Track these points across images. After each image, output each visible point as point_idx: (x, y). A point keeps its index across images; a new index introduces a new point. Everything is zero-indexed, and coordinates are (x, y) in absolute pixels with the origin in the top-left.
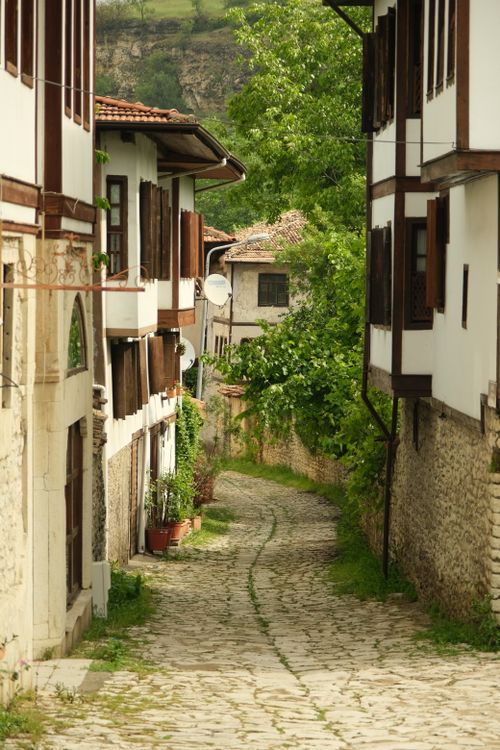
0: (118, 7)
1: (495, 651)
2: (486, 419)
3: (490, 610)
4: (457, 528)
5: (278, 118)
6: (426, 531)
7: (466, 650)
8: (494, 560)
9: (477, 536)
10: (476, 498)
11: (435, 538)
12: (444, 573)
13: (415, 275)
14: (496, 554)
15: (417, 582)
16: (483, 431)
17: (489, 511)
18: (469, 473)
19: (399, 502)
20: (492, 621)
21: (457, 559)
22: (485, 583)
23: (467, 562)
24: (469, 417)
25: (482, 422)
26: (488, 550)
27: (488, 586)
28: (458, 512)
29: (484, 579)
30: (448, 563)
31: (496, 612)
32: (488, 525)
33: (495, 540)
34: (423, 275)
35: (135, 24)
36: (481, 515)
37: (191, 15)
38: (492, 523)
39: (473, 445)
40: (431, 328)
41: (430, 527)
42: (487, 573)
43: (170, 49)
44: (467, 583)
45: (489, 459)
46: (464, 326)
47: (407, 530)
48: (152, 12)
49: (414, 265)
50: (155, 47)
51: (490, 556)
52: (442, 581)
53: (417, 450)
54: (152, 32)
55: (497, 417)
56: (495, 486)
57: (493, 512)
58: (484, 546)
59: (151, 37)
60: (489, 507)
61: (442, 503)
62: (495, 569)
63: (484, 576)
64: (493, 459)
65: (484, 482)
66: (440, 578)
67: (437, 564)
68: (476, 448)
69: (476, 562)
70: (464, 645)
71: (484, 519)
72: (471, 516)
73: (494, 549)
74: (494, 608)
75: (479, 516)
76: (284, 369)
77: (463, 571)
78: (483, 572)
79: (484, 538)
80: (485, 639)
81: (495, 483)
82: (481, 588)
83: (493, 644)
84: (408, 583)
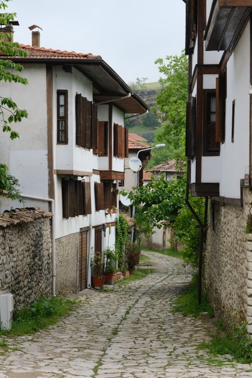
0: (133, 86)
1: (249, 363)
2: (244, 197)
3: (246, 332)
4: (230, 274)
5: (176, 102)
6: (217, 277)
7: (229, 361)
8: (249, 296)
9: (240, 279)
10: (239, 252)
11: (221, 280)
12: (225, 302)
13: (209, 124)
14: (250, 291)
15: (214, 306)
16: (242, 206)
17: (246, 261)
18: (235, 237)
19: (208, 261)
20: (248, 340)
21: (230, 294)
22: (244, 312)
23: (235, 297)
24: (234, 199)
25: (242, 199)
26: (245, 288)
27: (245, 314)
28: (231, 264)
29: (243, 309)
30: (226, 296)
31: (250, 334)
32: (245, 271)
33: (250, 282)
34: (214, 123)
35: (139, 92)
36: (242, 264)
37: (160, 88)
38: (248, 269)
39: (237, 217)
40: (219, 155)
41: (219, 275)
42: (245, 305)
43: (152, 101)
44: (235, 310)
45: (245, 224)
46: (233, 141)
47: (211, 276)
48: (146, 87)
49: (209, 118)
50: (147, 100)
51: (246, 293)
52: (224, 307)
53: (214, 230)
54: (145, 95)
55: (250, 192)
56: (249, 243)
57: (248, 262)
58: (243, 286)
59: (145, 96)
60: (246, 259)
61: (224, 259)
62: (250, 303)
63: (244, 307)
64: (248, 223)
65: (243, 241)
66: (223, 306)
67: (222, 296)
68: (239, 219)
69: (239, 297)
70: (228, 356)
71: (243, 267)
72: (237, 265)
73: (249, 288)
74: (249, 331)
75: (240, 264)
76: (160, 198)
77: (233, 302)
78: (243, 304)
79: (243, 280)
80: (243, 353)
81: (249, 241)
82: (242, 315)
83: (248, 357)
84: (210, 306)
